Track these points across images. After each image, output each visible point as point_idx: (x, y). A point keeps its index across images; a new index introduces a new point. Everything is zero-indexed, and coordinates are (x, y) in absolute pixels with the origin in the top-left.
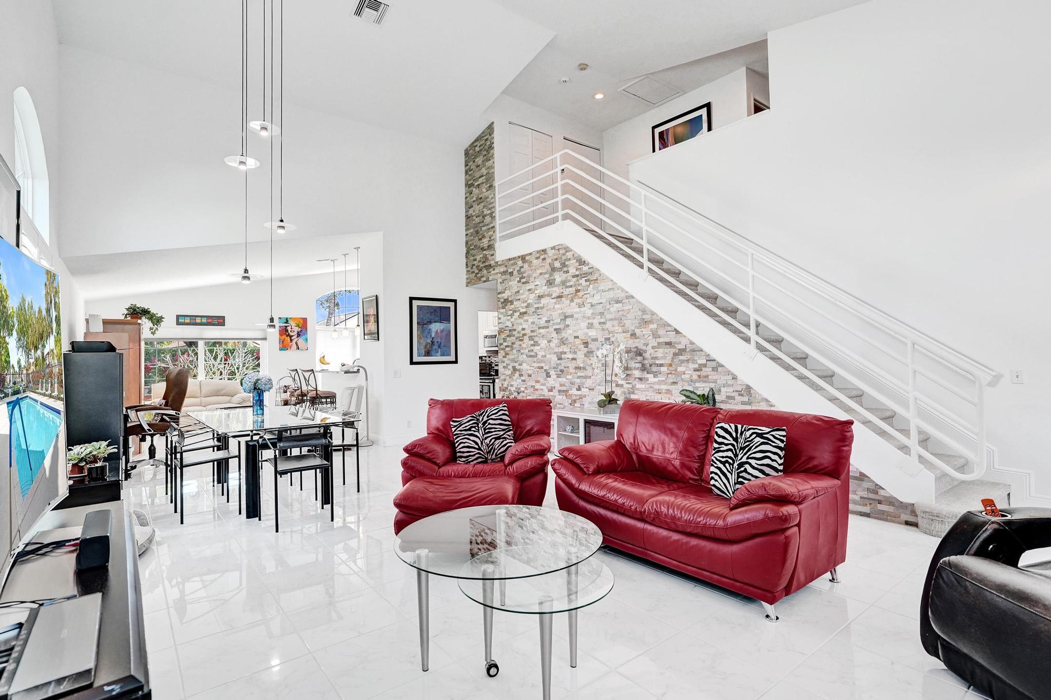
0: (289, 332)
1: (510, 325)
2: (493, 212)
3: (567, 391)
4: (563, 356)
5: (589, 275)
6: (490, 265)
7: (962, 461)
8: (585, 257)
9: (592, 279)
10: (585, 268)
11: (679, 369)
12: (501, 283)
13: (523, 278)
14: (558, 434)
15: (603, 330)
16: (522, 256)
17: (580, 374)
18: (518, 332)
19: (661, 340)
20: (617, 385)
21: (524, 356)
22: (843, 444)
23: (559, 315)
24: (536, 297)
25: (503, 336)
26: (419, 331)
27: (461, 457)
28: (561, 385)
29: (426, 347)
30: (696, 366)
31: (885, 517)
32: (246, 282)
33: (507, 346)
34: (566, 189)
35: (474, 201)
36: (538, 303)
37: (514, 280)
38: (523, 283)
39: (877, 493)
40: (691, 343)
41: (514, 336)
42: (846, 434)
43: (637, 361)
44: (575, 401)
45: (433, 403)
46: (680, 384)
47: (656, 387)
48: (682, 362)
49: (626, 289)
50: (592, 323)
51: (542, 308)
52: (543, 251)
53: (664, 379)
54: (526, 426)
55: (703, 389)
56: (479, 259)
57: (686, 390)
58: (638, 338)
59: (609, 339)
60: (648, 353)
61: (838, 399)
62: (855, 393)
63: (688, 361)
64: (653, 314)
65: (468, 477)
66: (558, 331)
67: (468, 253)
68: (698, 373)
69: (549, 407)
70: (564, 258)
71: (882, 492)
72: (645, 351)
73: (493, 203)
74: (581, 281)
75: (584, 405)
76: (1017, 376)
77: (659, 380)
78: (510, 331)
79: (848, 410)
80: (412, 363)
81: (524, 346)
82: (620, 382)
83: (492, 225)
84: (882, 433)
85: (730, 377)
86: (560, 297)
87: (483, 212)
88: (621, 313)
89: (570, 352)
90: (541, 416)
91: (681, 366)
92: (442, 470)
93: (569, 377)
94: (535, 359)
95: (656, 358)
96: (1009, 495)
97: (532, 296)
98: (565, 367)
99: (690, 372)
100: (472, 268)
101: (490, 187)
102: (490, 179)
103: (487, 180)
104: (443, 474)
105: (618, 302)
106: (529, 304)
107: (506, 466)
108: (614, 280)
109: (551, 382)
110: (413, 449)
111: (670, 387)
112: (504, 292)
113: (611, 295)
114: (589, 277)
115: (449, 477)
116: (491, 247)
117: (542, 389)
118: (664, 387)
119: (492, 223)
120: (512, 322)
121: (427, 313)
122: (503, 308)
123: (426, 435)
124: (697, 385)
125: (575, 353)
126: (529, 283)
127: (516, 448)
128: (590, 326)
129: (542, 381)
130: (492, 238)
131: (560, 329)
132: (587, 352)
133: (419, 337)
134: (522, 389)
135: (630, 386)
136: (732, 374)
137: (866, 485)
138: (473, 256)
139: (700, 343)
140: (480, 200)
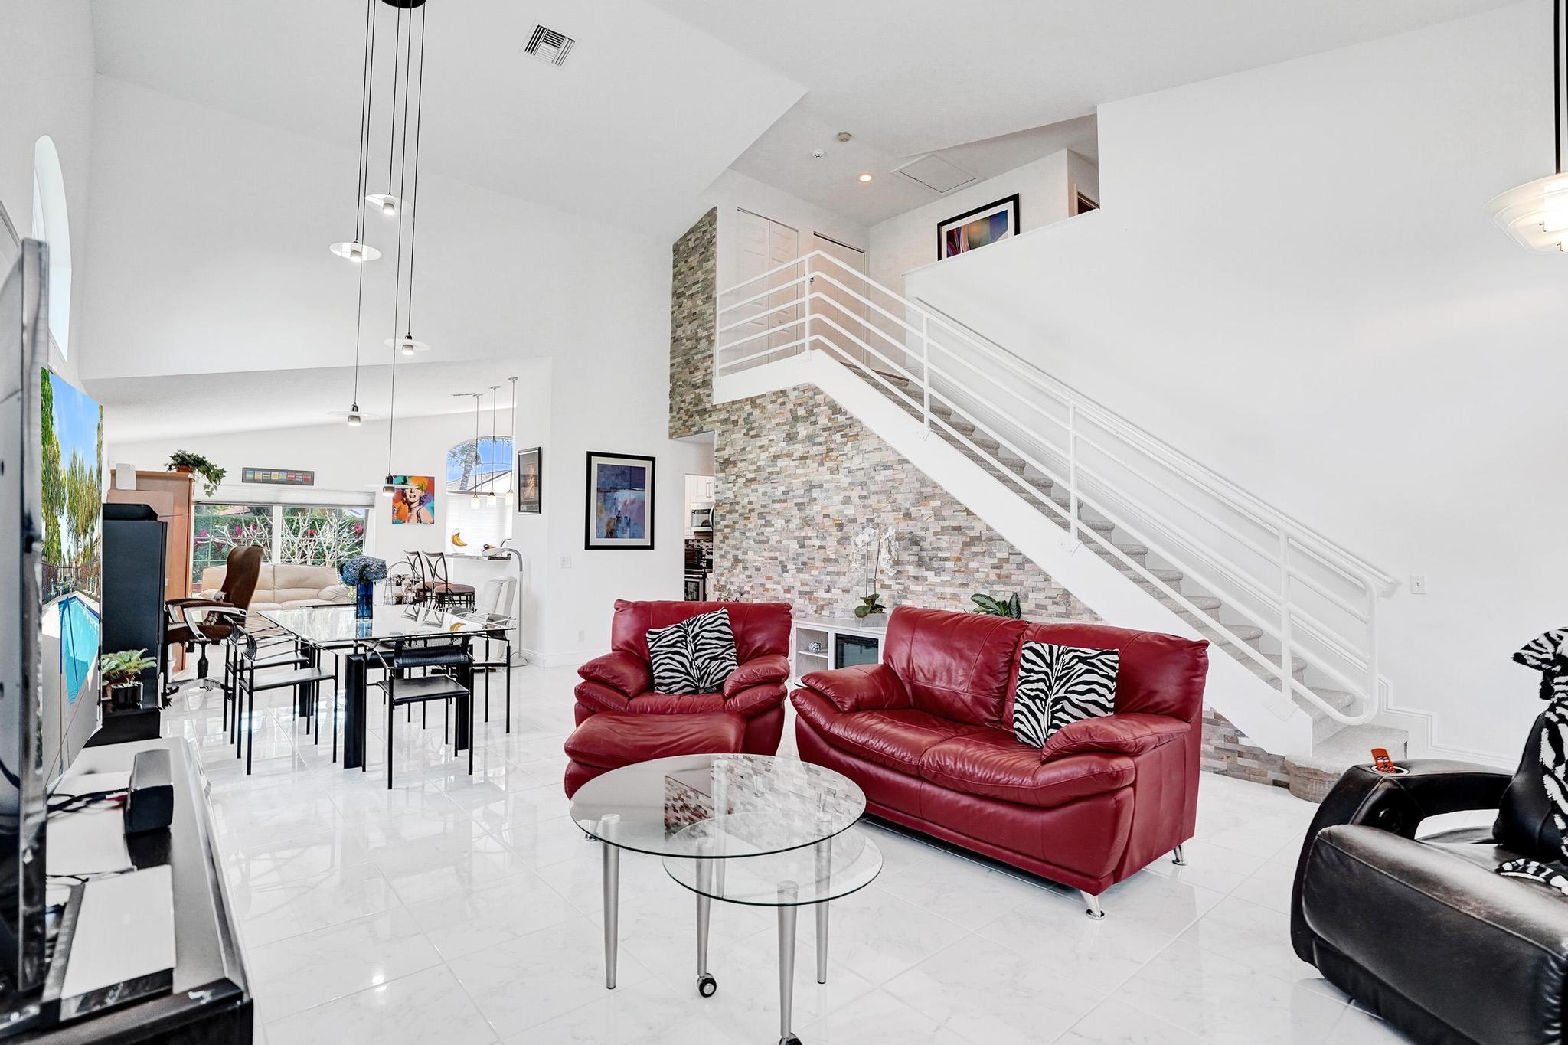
0: (408, 497)
1: (732, 496)
2: (711, 334)
3: (811, 593)
4: (807, 543)
5: (846, 427)
6: (705, 410)
7: (1347, 699)
8: (841, 402)
9: (850, 434)
10: (841, 419)
11: (972, 565)
12: (719, 435)
13: (752, 429)
14: (797, 653)
15: (864, 506)
16: (752, 398)
17: (829, 569)
18: (743, 507)
19: (947, 523)
20: (883, 586)
21: (751, 542)
22: (1194, 673)
23: (803, 484)
24: (770, 457)
25: (721, 512)
26: (599, 501)
27: (661, 684)
28: (803, 584)
29: (608, 524)
30: (995, 561)
31: (1247, 775)
32: (354, 424)
33: (726, 527)
34: (818, 306)
35: (684, 318)
36: (773, 466)
37: (740, 432)
38: (752, 437)
39: (1237, 742)
40: (989, 529)
41: (737, 512)
42: (1198, 659)
43: (911, 552)
44: (822, 608)
45: (622, 606)
46: (972, 585)
47: (938, 589)
48: (975, 554)
49: (899, 449)
50: (849, 497)
51: (778, 473)
52: (781, 392)
53: (949, 578)
54: (753, 643)
55: (1003, 593)
56: (689, 401)
57: (981, 595)
58: (915, 519)
59: (871, 520)
60: (928, 541)
61: (1187, 611)
62: (1208, 603)
63: (983, 554)
64: (935, 486)
65: (671, 713)
66: (800, 506)
67: (672, 391)
68: (997, 571)
69: (786, 616)
70: (811, 402)
71: (1242, 741)
72: (923, 539)
73: (711, 321)
74: (834, 437)
75: (834, 613)
76: (1418, 584)
77: (942, 580)
78: (731, 504)
79: (1201, 626)
80: (588, 547)
81: (750, 526)
82: (887, 582)
83: (709, 353)
84: (1245, 660)
85: (1041, 578)
86: (804, 458)
87: (697, 333)
88: (890, 484)
89: (817, 537)
90: (776, 629)
91: (973, 561)
92: (633, 702)
93: (814, 573)
94: (766, 546)
95: (939, 549)
96: (1406, 744)
97: (764, 456)
98: (809, 559)
99: (986, 570)
100: (678, 413)
101: (707, 298)
102: (708, 286)
103: (704, 289)
104: (635, 710)
105: (886, 468)
106: (759, 467)
107: (726, 699)
108: (882, 436)
109: (788, 579)
110: (592, 672)
111: (957, 590)
112: (724, 449)
113: (877, 457)
114: (846, 431)
115: (643, 712)
116: (707, 384)
117: (774, 590)
118: (948, 590)
119: (709, 350)
120: (734, 492)
121: (612, 475)
122: (723, 471)
123: (611, 652)
124: (996, 588)
125: (824, 538)
126: (760, 436)
127: (738, 673)
128: (847, 501)
129: (775, 577)
130: (709, 371)
131: (803, 504)
132: (842, 538)
133: (599, 510)
134: (747, 589)
135: (901, 587)
136: (1045, 574)
137: (1223, 730)
138: (681, 396)
139: (1001, 529)
140: (693, 316)
